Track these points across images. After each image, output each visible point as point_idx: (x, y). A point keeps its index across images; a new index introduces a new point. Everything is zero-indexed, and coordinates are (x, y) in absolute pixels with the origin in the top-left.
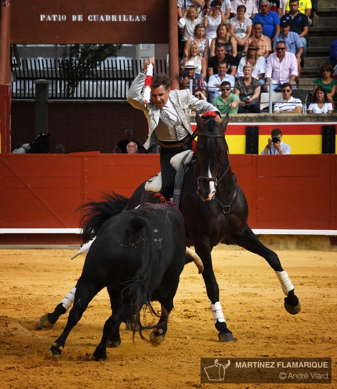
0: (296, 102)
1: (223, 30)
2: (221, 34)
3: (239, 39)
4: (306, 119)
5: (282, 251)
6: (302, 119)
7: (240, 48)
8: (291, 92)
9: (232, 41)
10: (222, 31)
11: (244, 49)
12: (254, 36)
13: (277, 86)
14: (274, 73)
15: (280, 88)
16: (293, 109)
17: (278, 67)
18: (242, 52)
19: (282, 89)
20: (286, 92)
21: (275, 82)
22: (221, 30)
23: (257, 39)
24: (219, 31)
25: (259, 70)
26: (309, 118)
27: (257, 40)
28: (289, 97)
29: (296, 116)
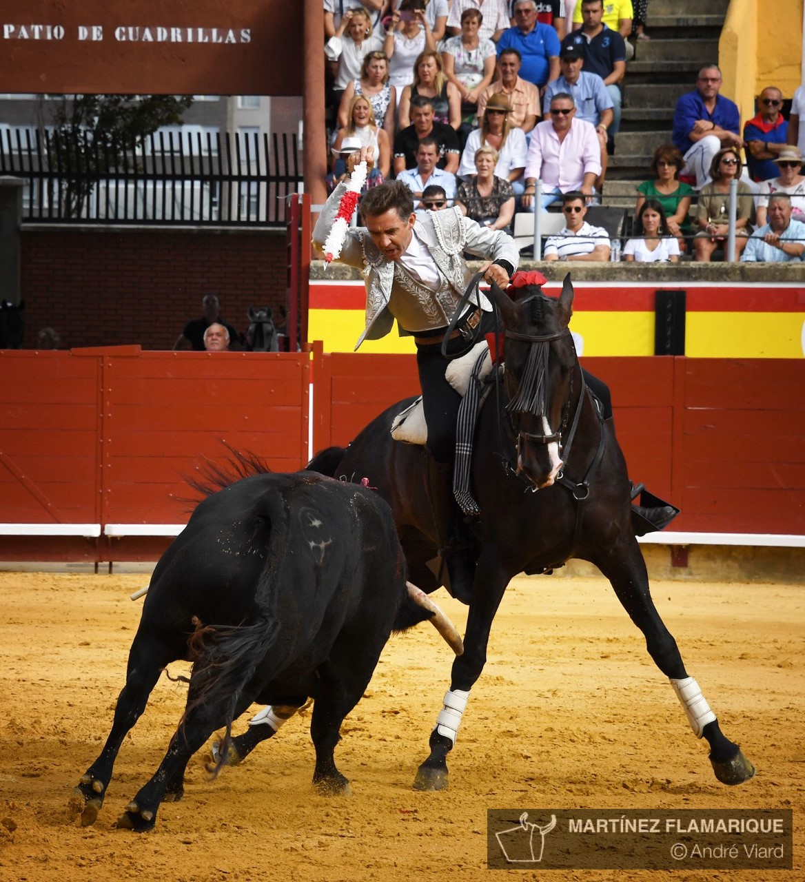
0: (595, 235)
1: (429, 66)
2: (425, 75)
3: (466, 86)
4: (619, 275)
5: (561, 580)
6: (609, 274)
7: (469, 108)
8: (584, 212)
9: (449, 93)
10: (426, 69)
11: (476, 111)
12: (500, 82)
13: (552, 198)
14: (546, 166)
15: (561, 203)
16: (590, 253)
17: (556, 153)
18: (473, 118)
19: (564, 204)
20: (573, 211)
21: (547, 188)
22: (424, 66)
23: (506, 87)
24: (420, 68)
25: (512, 159)
26: (624, 273)
27: (506, 91)
28: (581, 224)
29: (596, 268)
